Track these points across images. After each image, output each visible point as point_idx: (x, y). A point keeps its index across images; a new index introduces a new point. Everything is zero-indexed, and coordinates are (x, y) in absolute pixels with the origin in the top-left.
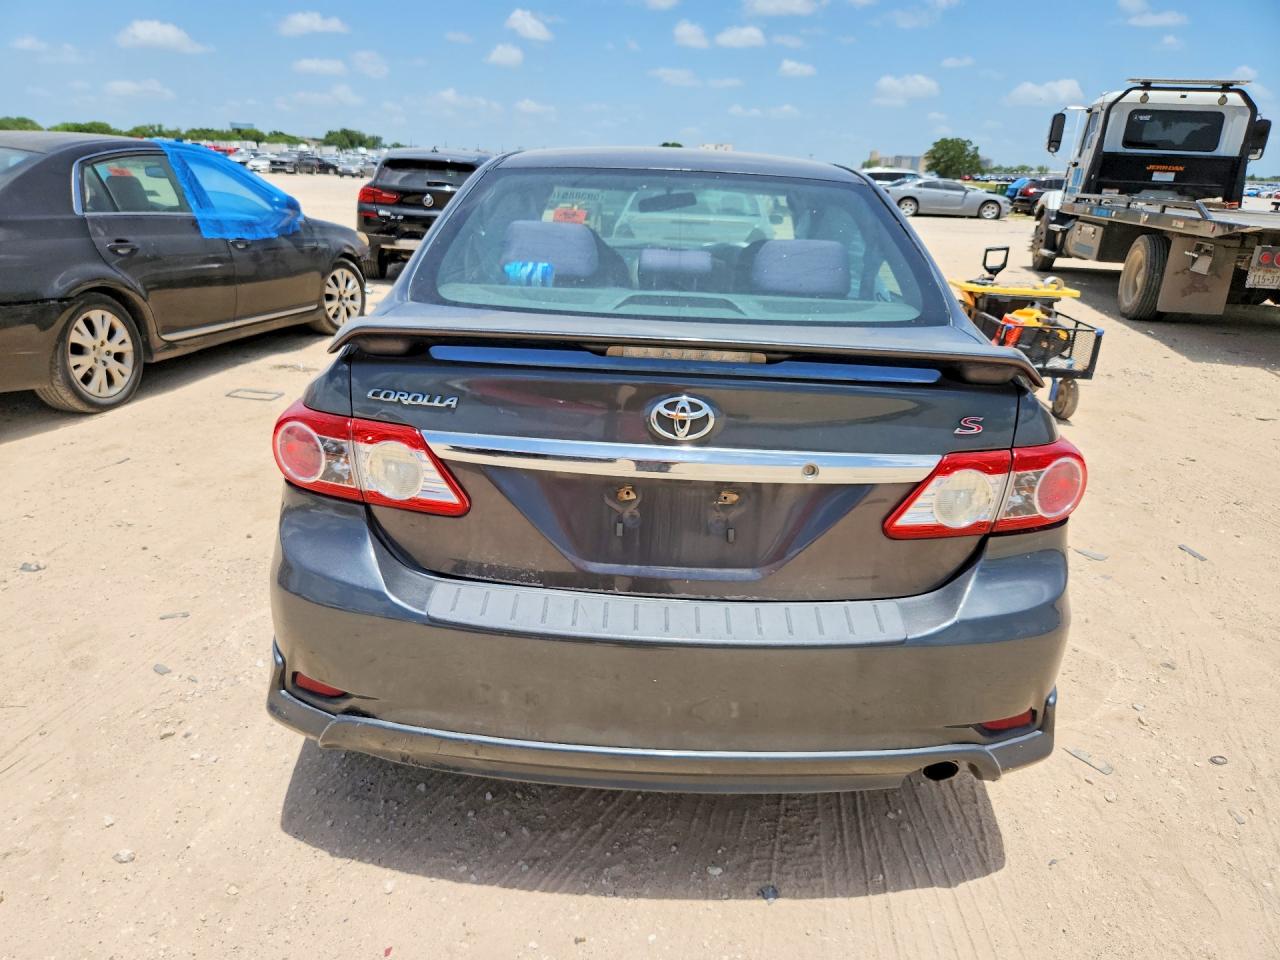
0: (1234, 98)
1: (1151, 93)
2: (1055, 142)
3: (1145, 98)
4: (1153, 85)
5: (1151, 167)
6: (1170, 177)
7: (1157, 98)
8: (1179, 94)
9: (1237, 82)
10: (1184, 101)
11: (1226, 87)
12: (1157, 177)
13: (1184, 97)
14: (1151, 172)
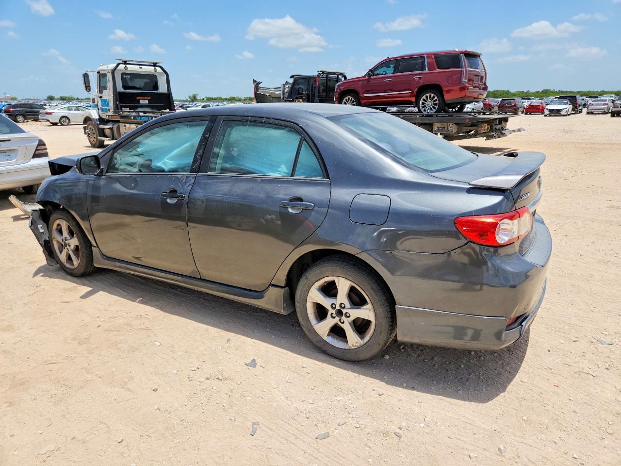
0: (158, 69)
1: (128, 66)
2: (88, 87)
3: (126, 68)
4: (128, 62)
5: (138, 98)
6: (146, 102)
7: (132, 68)
8: (138, 67)
9: (159, 63)
10: (141, 70)
11: (155, 65)
12: (142, 102)
13: (141, 68)
14: (139, 100)
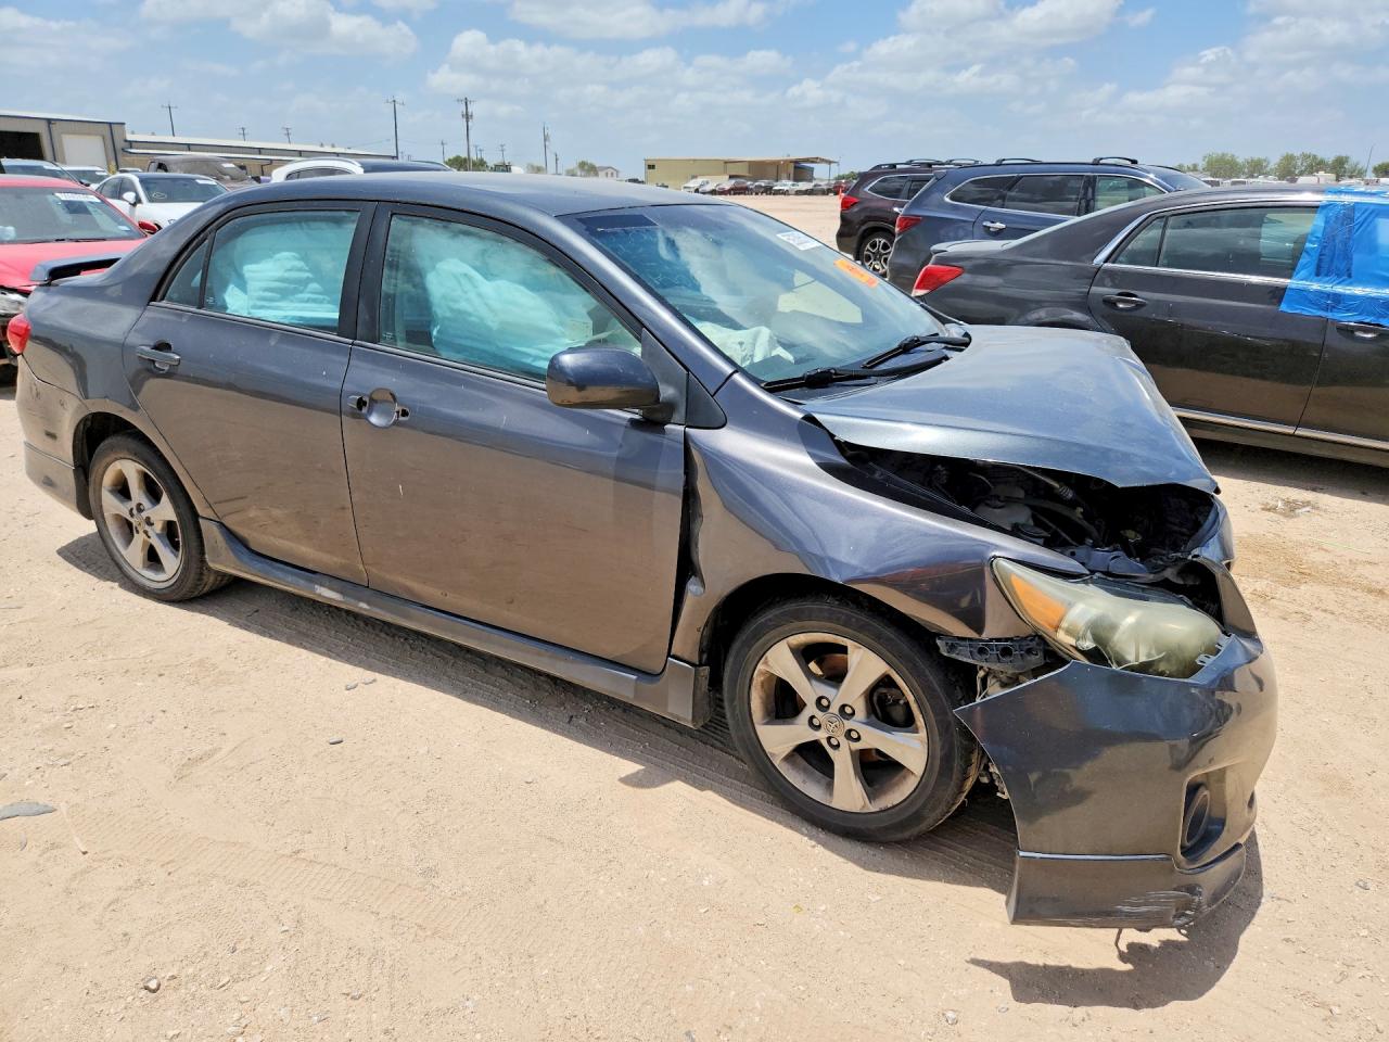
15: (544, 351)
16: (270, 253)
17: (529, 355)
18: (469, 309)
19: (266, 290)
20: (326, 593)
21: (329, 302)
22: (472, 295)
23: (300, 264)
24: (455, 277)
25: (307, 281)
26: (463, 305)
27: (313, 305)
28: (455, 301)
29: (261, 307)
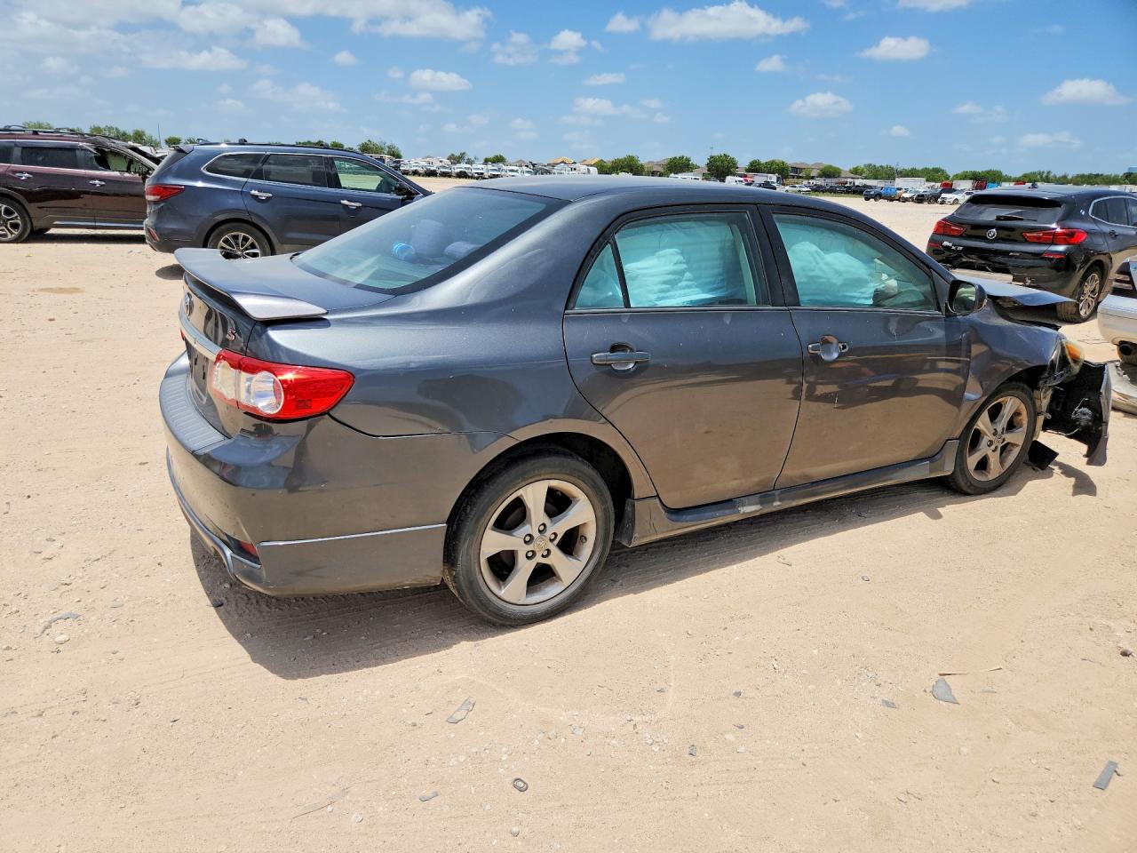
15: (862, 293)
16: (652, 251)
17: (854, 297)
18: (820, 274)
19: (664, 283)
20: (750, 509)
21: (697, 287)
22: (821, 265)
23: (680, 258)
24: (810, 253)
25: (682, 273)
26: (817, 273)
27: (687, 291)
28: (813, 270)
29: (663, 298)
